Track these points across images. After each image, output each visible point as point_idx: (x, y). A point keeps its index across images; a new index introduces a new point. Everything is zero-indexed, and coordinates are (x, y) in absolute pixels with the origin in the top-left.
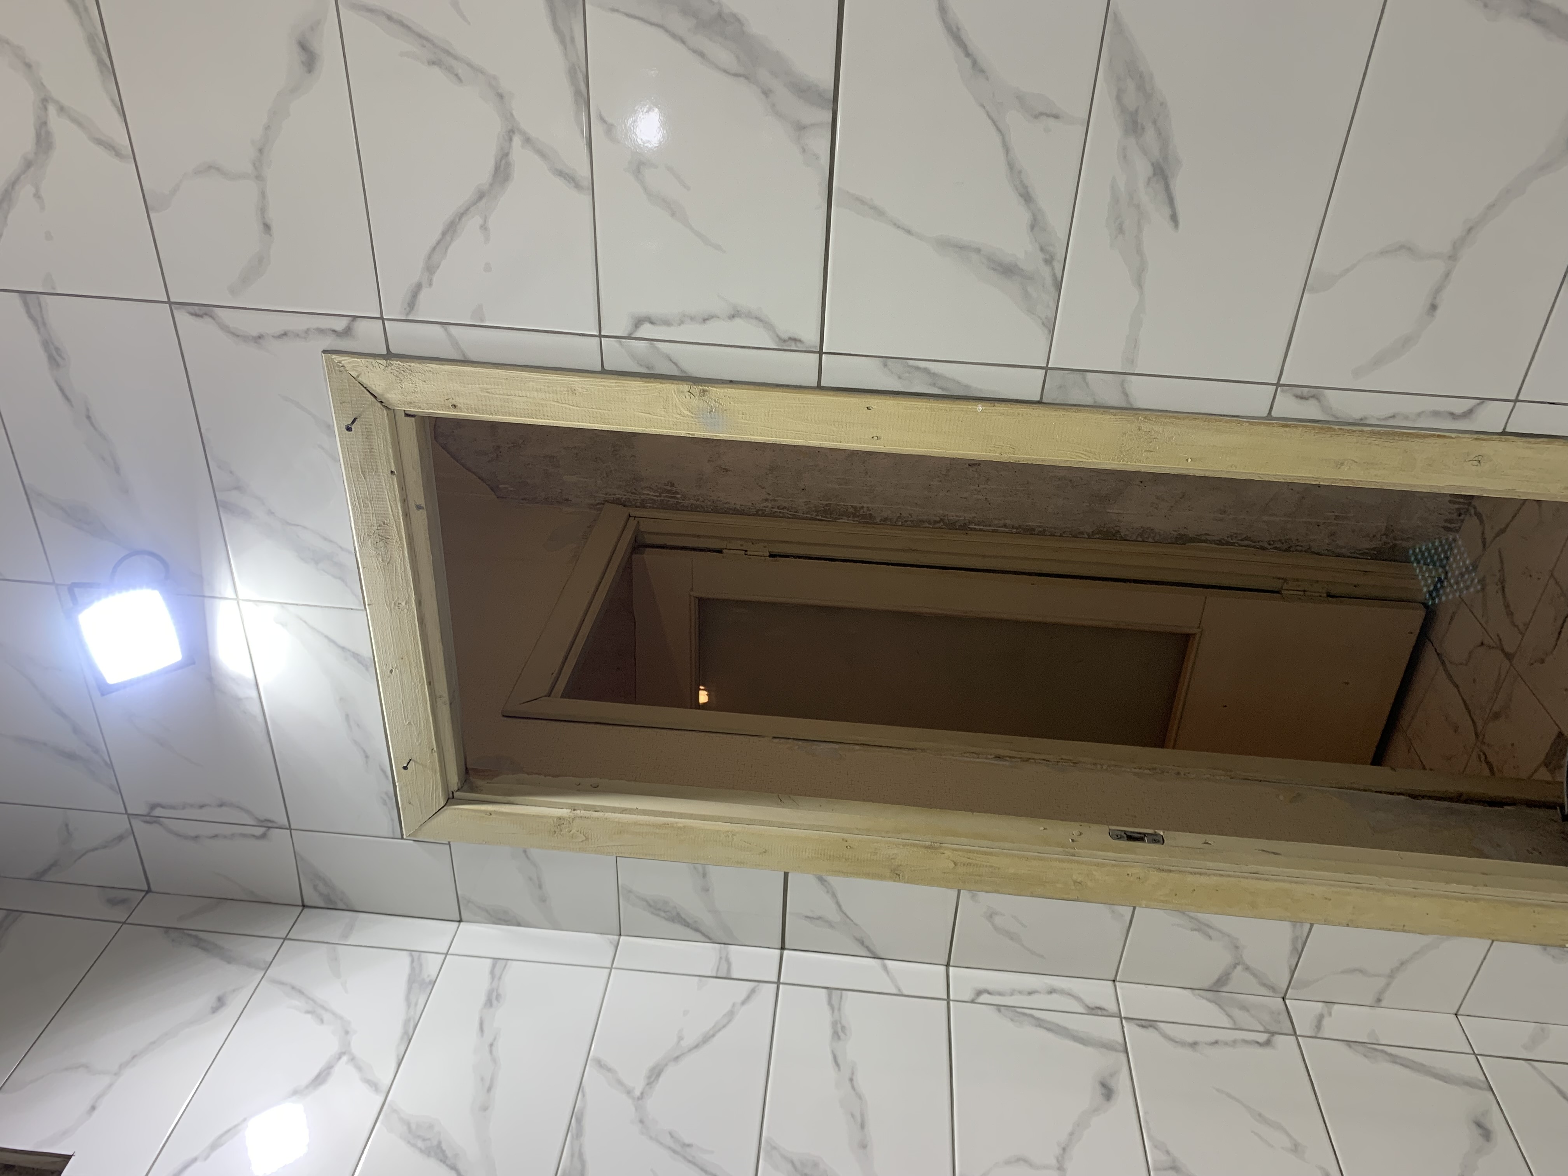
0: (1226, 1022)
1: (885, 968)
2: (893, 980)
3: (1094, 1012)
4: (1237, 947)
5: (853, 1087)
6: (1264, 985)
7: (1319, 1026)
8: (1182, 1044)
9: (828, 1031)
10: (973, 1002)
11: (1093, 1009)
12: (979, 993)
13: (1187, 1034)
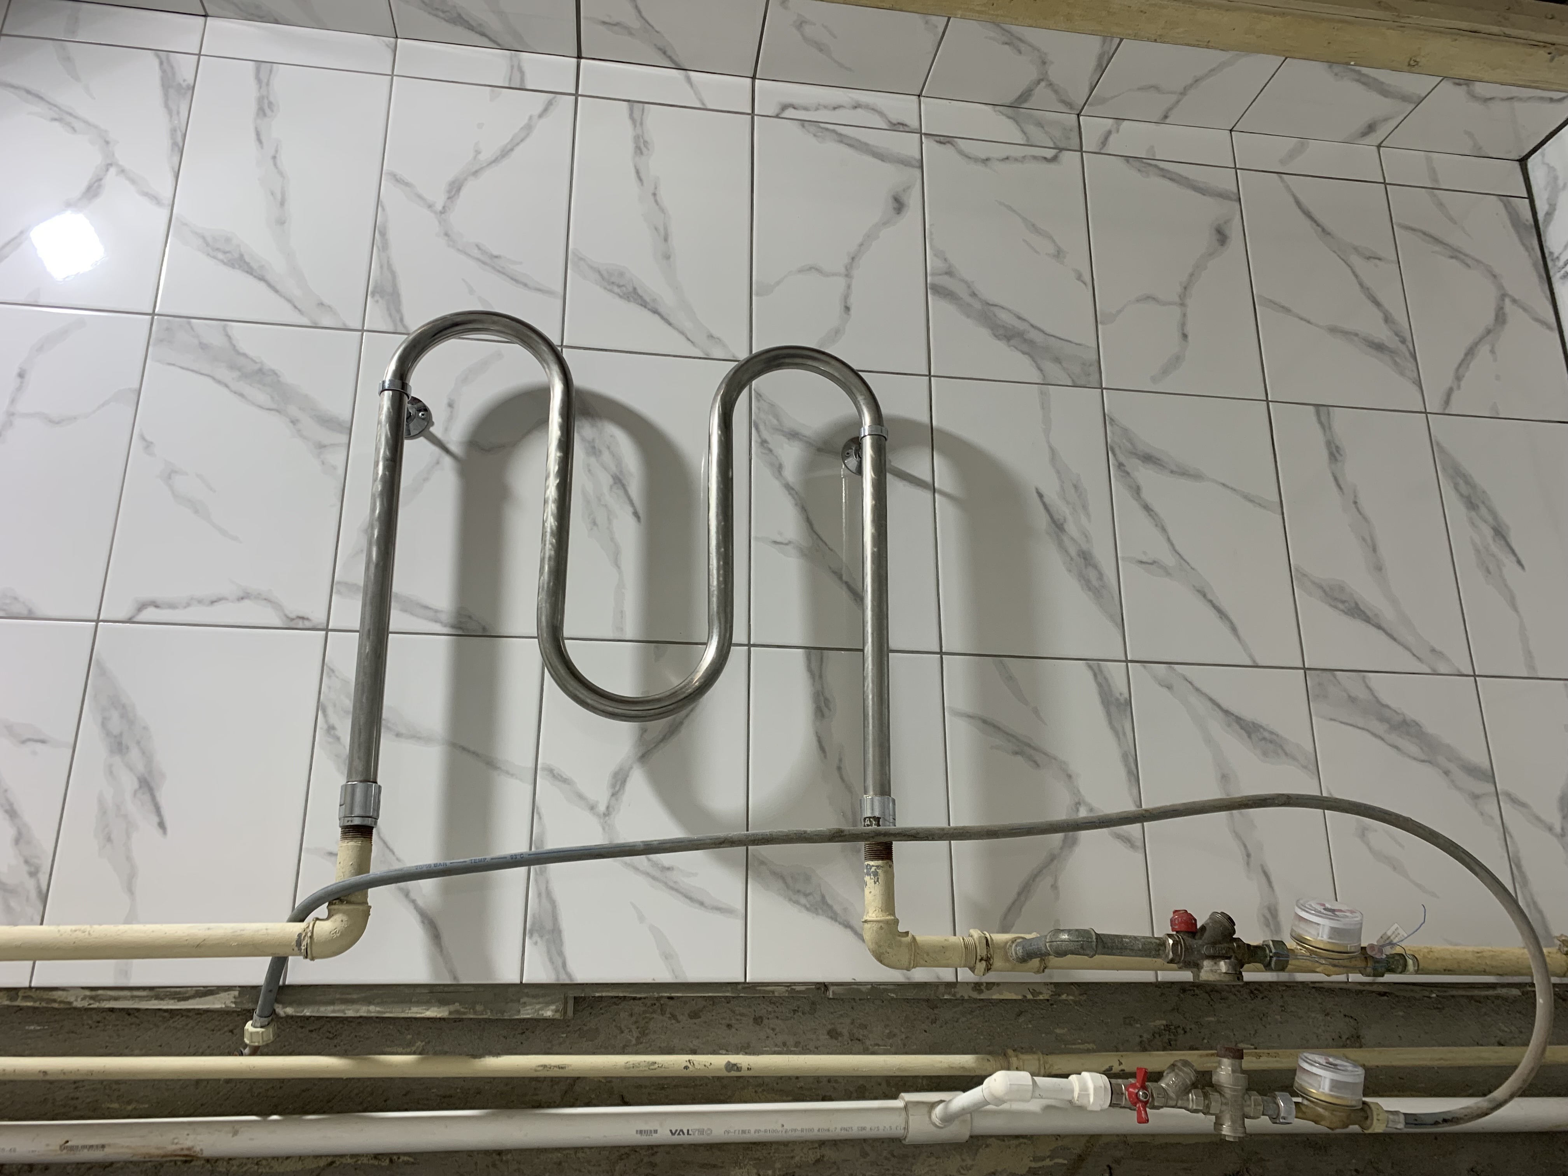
0: (1019, 138)
1: (689, 80)
2: (697, 93)
3: (894, 128)
4: (1044, 63)
5: (656, 201)
6: (1063, 102)
7: (1105, 142)
8: (976, 160)
9: (630, 146)
10: (777, 116)
11: (895, 125)
12: (784, 107)
13: (980, 150)
